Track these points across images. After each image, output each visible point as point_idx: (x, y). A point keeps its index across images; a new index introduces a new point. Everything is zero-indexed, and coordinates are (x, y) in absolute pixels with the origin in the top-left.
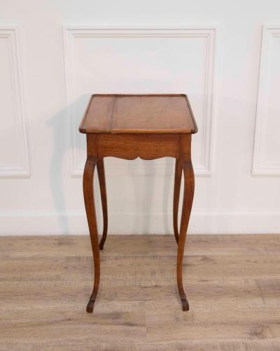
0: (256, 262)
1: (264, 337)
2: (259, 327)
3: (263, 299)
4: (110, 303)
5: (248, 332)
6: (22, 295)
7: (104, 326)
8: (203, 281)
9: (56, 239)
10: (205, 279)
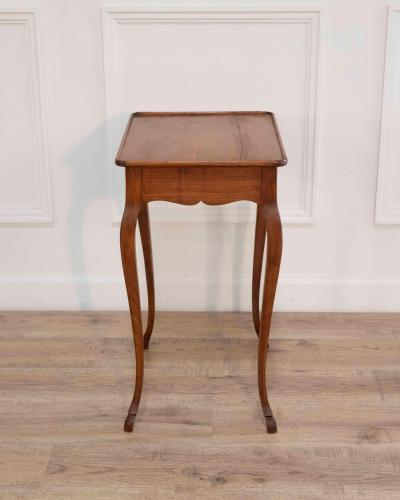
0: (376, 349)
1: (377, 442)
2: (373, 429)
3: (382, 394)
4: (163, 396)
5: (357, 434)
6: (40, 385)
7: (152, 425)
8: (297, 371)
9: (89, 316)
10: (301, 368)
